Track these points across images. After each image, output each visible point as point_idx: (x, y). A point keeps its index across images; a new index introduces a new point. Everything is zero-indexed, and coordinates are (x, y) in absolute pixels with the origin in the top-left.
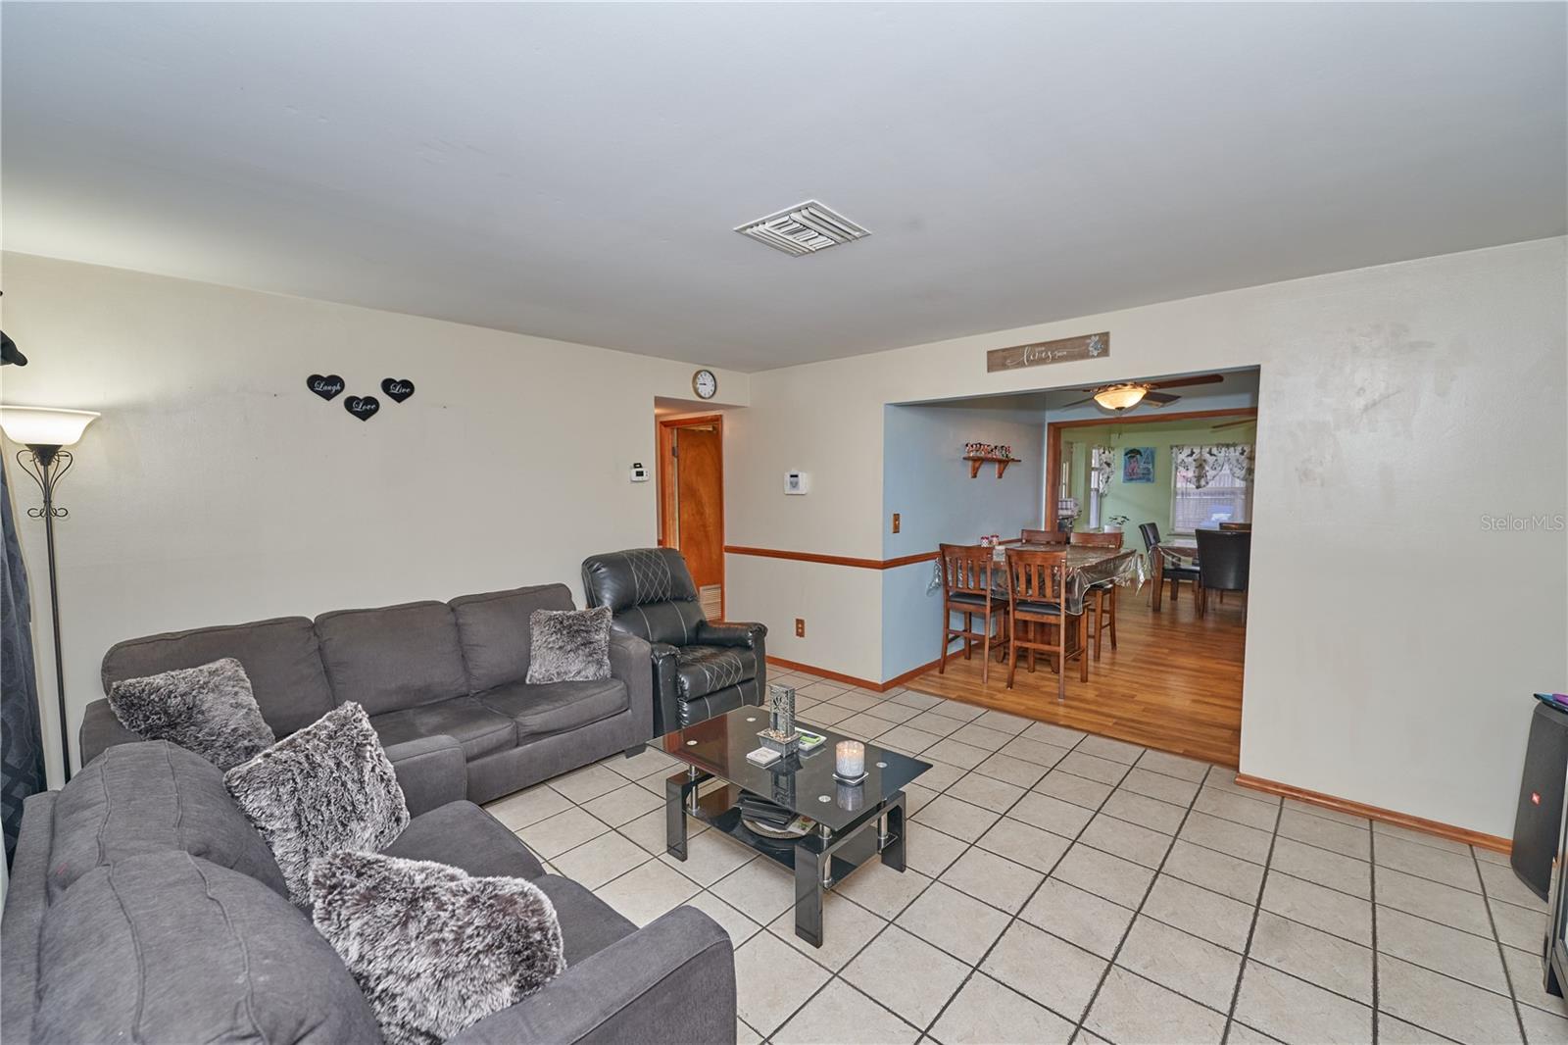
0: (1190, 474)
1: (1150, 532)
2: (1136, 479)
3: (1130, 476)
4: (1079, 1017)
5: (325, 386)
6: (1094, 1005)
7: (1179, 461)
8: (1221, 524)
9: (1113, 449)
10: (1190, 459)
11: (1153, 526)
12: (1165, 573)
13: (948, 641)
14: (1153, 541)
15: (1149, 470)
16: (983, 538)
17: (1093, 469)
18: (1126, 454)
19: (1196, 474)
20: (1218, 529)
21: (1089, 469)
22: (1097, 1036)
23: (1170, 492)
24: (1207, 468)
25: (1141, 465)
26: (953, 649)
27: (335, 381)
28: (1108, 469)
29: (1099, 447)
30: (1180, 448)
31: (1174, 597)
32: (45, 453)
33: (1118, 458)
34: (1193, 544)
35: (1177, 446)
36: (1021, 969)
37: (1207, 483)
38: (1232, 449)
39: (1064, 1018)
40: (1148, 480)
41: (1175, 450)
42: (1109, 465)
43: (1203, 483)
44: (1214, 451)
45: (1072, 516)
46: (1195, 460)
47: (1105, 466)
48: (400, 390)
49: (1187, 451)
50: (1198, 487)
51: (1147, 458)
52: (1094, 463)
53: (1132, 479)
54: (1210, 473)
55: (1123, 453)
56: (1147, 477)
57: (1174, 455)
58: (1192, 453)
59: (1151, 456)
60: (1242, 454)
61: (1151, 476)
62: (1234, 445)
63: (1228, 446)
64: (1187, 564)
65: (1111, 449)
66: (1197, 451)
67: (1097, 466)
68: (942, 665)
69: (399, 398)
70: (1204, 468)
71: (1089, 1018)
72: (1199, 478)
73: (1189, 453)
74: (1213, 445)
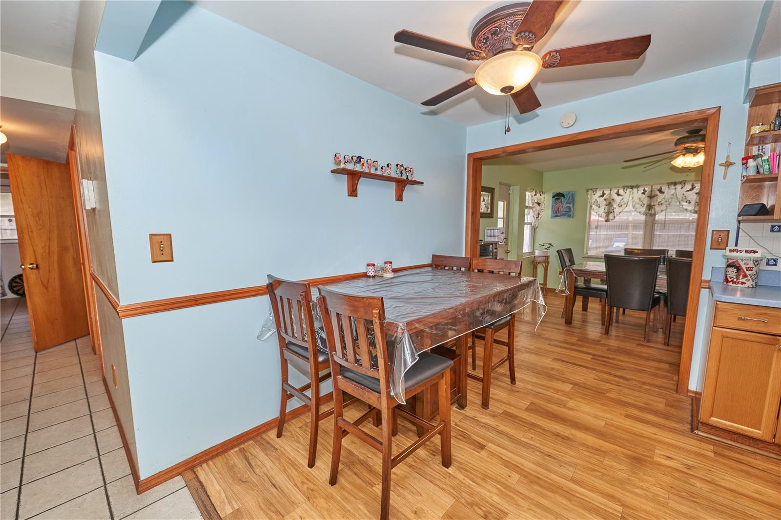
0: (602, 211)
1: (566, 256)
2: (561, 215)
3: (556, 213)
7: (593, 201)
8: (626, 250)
9: (544, 193)
10: (602, 199)
11: (569, 251)
12: (576, 291)
13: (286, 396)
14: (568, 263)
15: (569, 208)
16: (368, 265)
17: (527, 207)
18: (553, 197)
19: (606, 211)
20: (623, 254)
21: (523, 207)
23: (585, 226)
24: (615, 206)
25: (564, 204)
26: (294, 404)
28: (538, 208)
29: (532, 190)
30: (594, 190)
31: (585, 308)
33: (547, 199)
34: (601, 267)
35: (591, 189)
37: (615, 217)
38: (635, 190)
40: (569, 216)
41: (590, 192)
42: (539, 204)
43: (611, 216)
44: (621, 192)
45: (496, 243)
46: (605, 200)
47: (536, 205)
49: (599, 193)
50: (607, 221)
51: (569, 199)
52: (528, 203)
53: (557, 216)
54: (617, 210)
55: (552, 196)
56: (568, 214)
57: (589, 196)
58: (604, 194)
59: (572, 198)
60: (644, 193)
61: (571, 214)
62: (637, 187)
63: (632, 187)
64: (596, 284)
65: (541, 192)
66: (607, 192)
67: (531, 205)
68: (280, 425)
70: (612, 206)
72: (608, 213)
73: (601, 194)
74: (619, 187)
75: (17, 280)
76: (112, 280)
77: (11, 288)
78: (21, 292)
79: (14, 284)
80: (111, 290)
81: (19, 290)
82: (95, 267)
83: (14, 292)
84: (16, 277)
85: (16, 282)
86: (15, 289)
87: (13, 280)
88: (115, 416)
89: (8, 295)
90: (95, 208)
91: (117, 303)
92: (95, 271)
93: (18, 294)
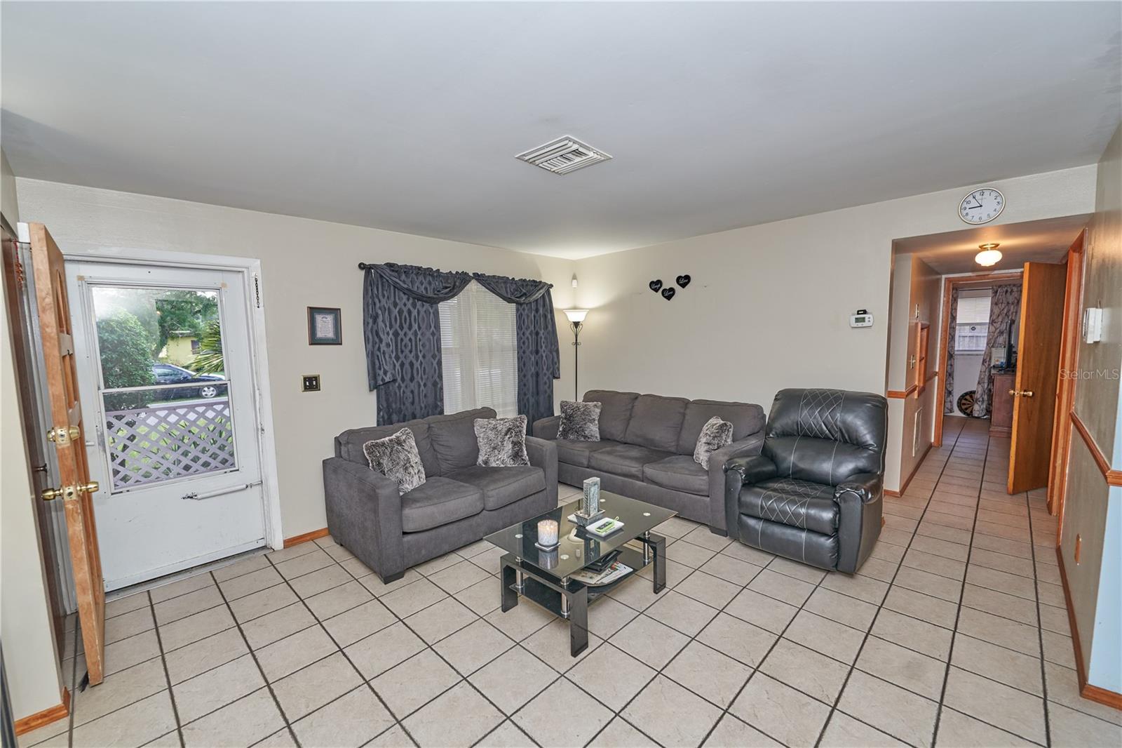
4: (404, 725)
5: (656, 285)
6: (408, 738)
22: (387, 730)
27: (659, 282)
32: (576, 324)
36: (455, 704)
39: (408, 716)
48: (684, 281)
69: (683, 286)
71: (401, 730)
75: (968, 397)
76: (1105, 434)
77: (960, 405)
78: (968, 411)
79: (963, 401)
80: (1102, 447)
81: (966, 409)
82: (1080, 408)
83: (961, 410)
84: (966, 394)
85: (966, 400)
86: (964, 407)
87: (963, 397)
88: (1066, 598)
89: (955, 412)
90: (1099, 342)
91: (1107, 466)
92: (1079, 412)
93: (965, 413)
